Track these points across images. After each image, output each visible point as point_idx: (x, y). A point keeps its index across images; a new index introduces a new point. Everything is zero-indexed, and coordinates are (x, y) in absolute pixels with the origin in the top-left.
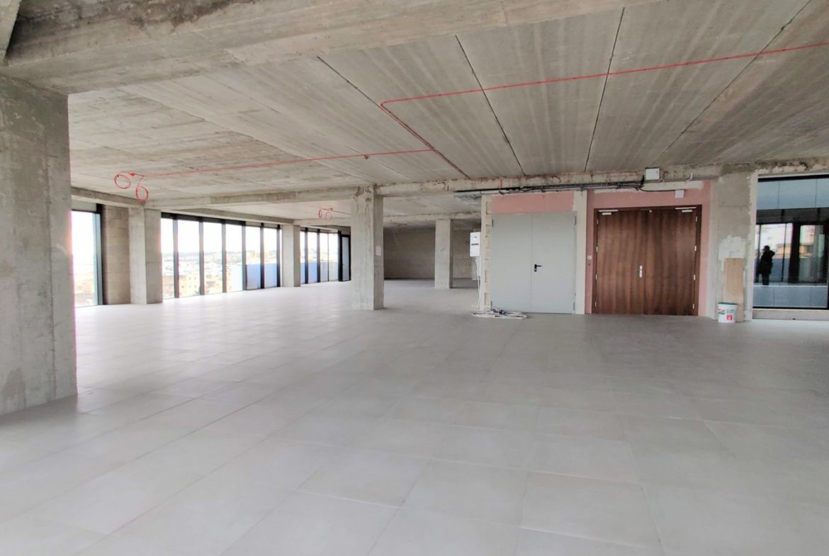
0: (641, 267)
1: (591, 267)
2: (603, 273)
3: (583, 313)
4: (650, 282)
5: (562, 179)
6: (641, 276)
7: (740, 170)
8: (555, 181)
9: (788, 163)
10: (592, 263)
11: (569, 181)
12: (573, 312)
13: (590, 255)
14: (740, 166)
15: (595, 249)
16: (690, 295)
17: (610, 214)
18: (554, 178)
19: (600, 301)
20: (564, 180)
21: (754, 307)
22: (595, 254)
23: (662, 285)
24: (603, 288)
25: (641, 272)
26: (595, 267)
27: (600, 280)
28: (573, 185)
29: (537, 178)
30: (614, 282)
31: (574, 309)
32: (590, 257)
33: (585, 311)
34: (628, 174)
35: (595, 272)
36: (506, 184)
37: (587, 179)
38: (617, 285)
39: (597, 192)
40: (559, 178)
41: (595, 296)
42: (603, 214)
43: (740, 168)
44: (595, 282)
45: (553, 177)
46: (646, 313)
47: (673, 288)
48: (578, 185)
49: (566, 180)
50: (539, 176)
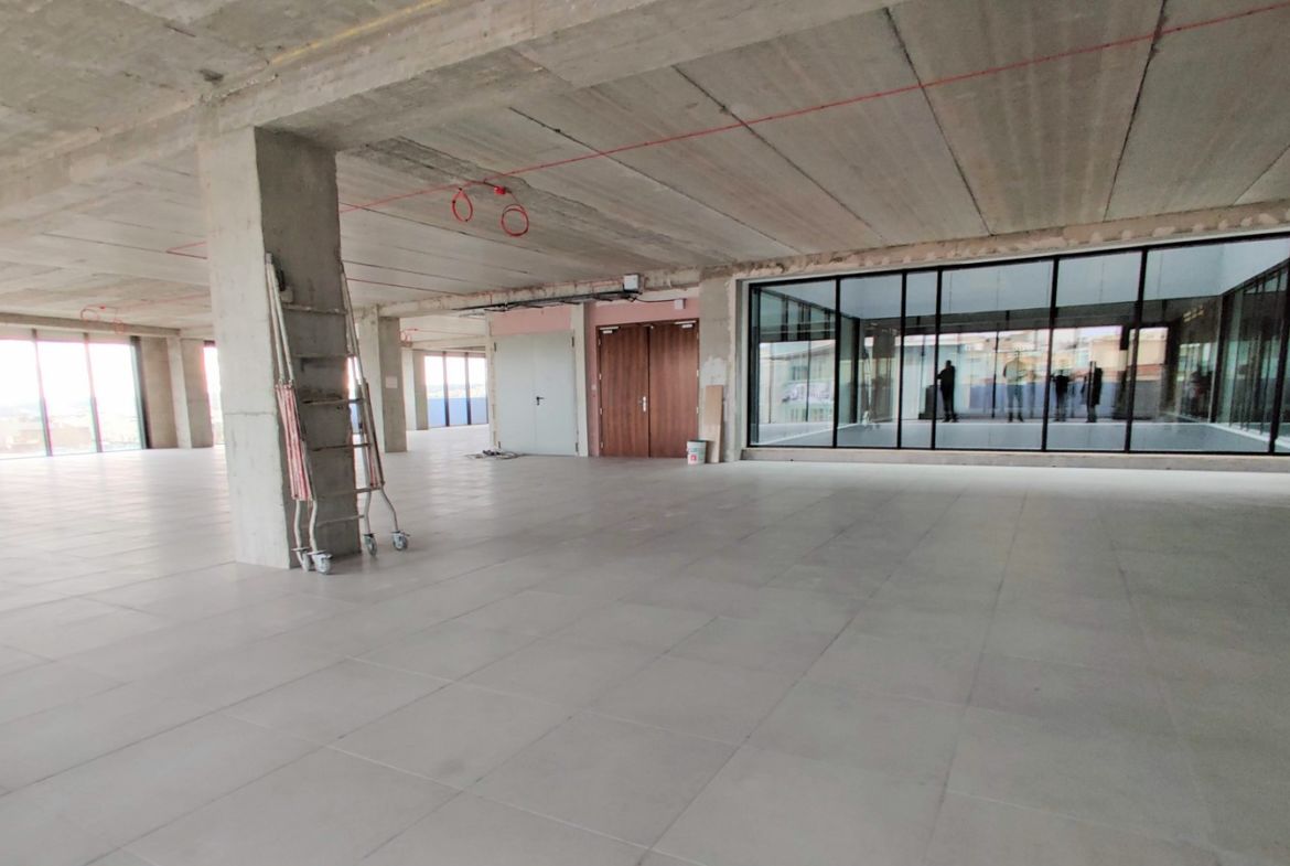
0: (644, 399)
1: (596, 399)
2: (608, 407)
3: (587, 455)
5: (547, 291)
6: (645, 409)
7: (719, 274)
8: (540, 294)
9: (765, 264)
10: (596, 395)
12: (576, 454)
13: (594, 384)
14: (718, 269)
15: (598, 377)
17: (611, 332)
19: (607, 441)
20: (549, 293)
22: (599, 383)
24: (609, 425)
25: (645, 404)
26: (600, 399)
27: (605, 416)
29: (524, 292)
30: (619, 417)
31: (577, 450)
32: (594, 387)
33: (589, 453)
34: (611, 282)
35: (600, 405)
36: (496, 300)
39: (598, 304)
40: (545, 290)
41: (602, 435)
42: (605, 332)
43: (719, 272)
44: (601, 418)
45: (539, 289)
47: (677, 422)
50: (525, 288)
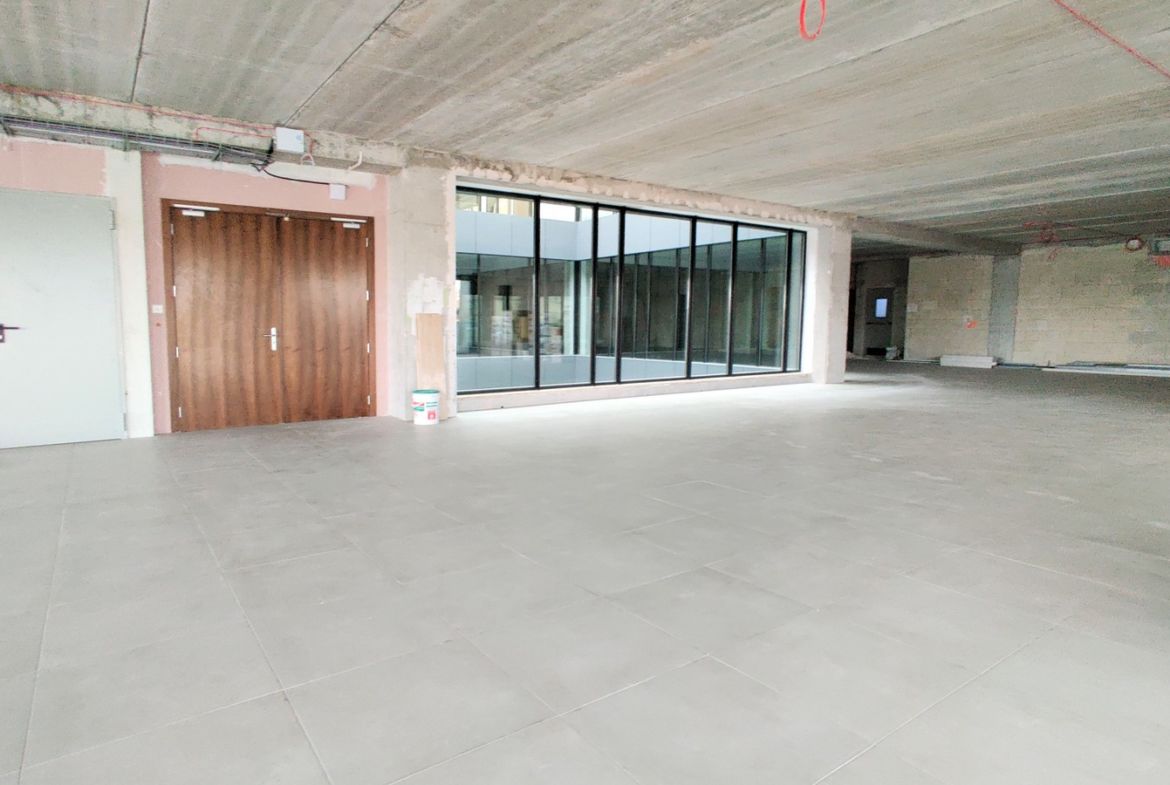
0: (274, 331)
1: (164, 331)
2: (193, 344)
3: (149, 433)
4: (292, 359)
5: (66, 105)
6: (274, 347)
7: (432, 163)
8: (46, 109)
9: (492, 165)
10: (164, 323)
11: (86, 117)
12: (124, 436)
13: (158, 303)
14: (431, 155)
15: (169, 292)
16: (363, 380)
17: (202, 214)
18: (41, 99)
19: (190, 405)
20: (72, 111)
21: (459, 394)
22: (171, 302)
23: (314, 364)
24: (194, 376)
25: (274, 340)
26: (170, 331)
27: (185, 359)
28: (101, 131)
30: (218, 362)
31: (126, 427)
32: (159, 309)
33: (155, 430)
34: (237, 129)
35: (173, 341)
37: (138, 121)
38: (226, 369)
39: (166, 160)
40: (56, 103)
41: (176, 397)
42: (185, 213)
44: (175, 365)
45: (36, 96)
46: (287, 419)
47: (334, 367)
48: (114, 133)
49: (80, 112)
